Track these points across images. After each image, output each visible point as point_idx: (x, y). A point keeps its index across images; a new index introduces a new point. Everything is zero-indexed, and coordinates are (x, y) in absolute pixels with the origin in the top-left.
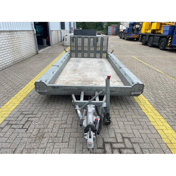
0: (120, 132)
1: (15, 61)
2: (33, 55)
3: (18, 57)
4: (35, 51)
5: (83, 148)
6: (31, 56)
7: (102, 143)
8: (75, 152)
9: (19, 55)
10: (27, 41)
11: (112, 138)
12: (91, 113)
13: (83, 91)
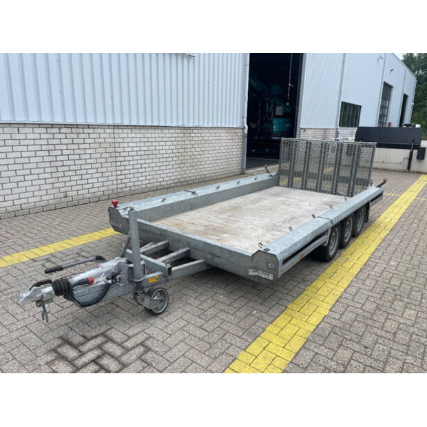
1: (183, 180)
2: (232, 174)
3: (191, 174)
4: (239, 167)
6: (223, 176)
9: (193, 171)
10: (222, 148)
12: (100, 269)
13: (167, 241)
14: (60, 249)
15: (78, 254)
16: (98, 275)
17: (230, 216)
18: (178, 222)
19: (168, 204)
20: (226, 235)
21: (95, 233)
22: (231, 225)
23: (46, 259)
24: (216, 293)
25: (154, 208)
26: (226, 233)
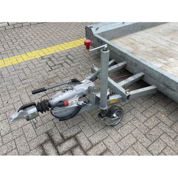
0: (110, 146)
5: (53, 120)
7: (72, 134)
8: (44, 116)
11: (90, 141)
12: (74, 91)
13: (125, 63)
14: (58, 51)
15: (66, 56)
16: (73, 97)
17: (172, 39)
18: (132, 41)
19: (127, 26)
20: (171, 59)
21: (78, 41)
22: (174, 48)
23: (49, 58)
24: (159, 111)
25: (116, 29)
26: (171, 57)
